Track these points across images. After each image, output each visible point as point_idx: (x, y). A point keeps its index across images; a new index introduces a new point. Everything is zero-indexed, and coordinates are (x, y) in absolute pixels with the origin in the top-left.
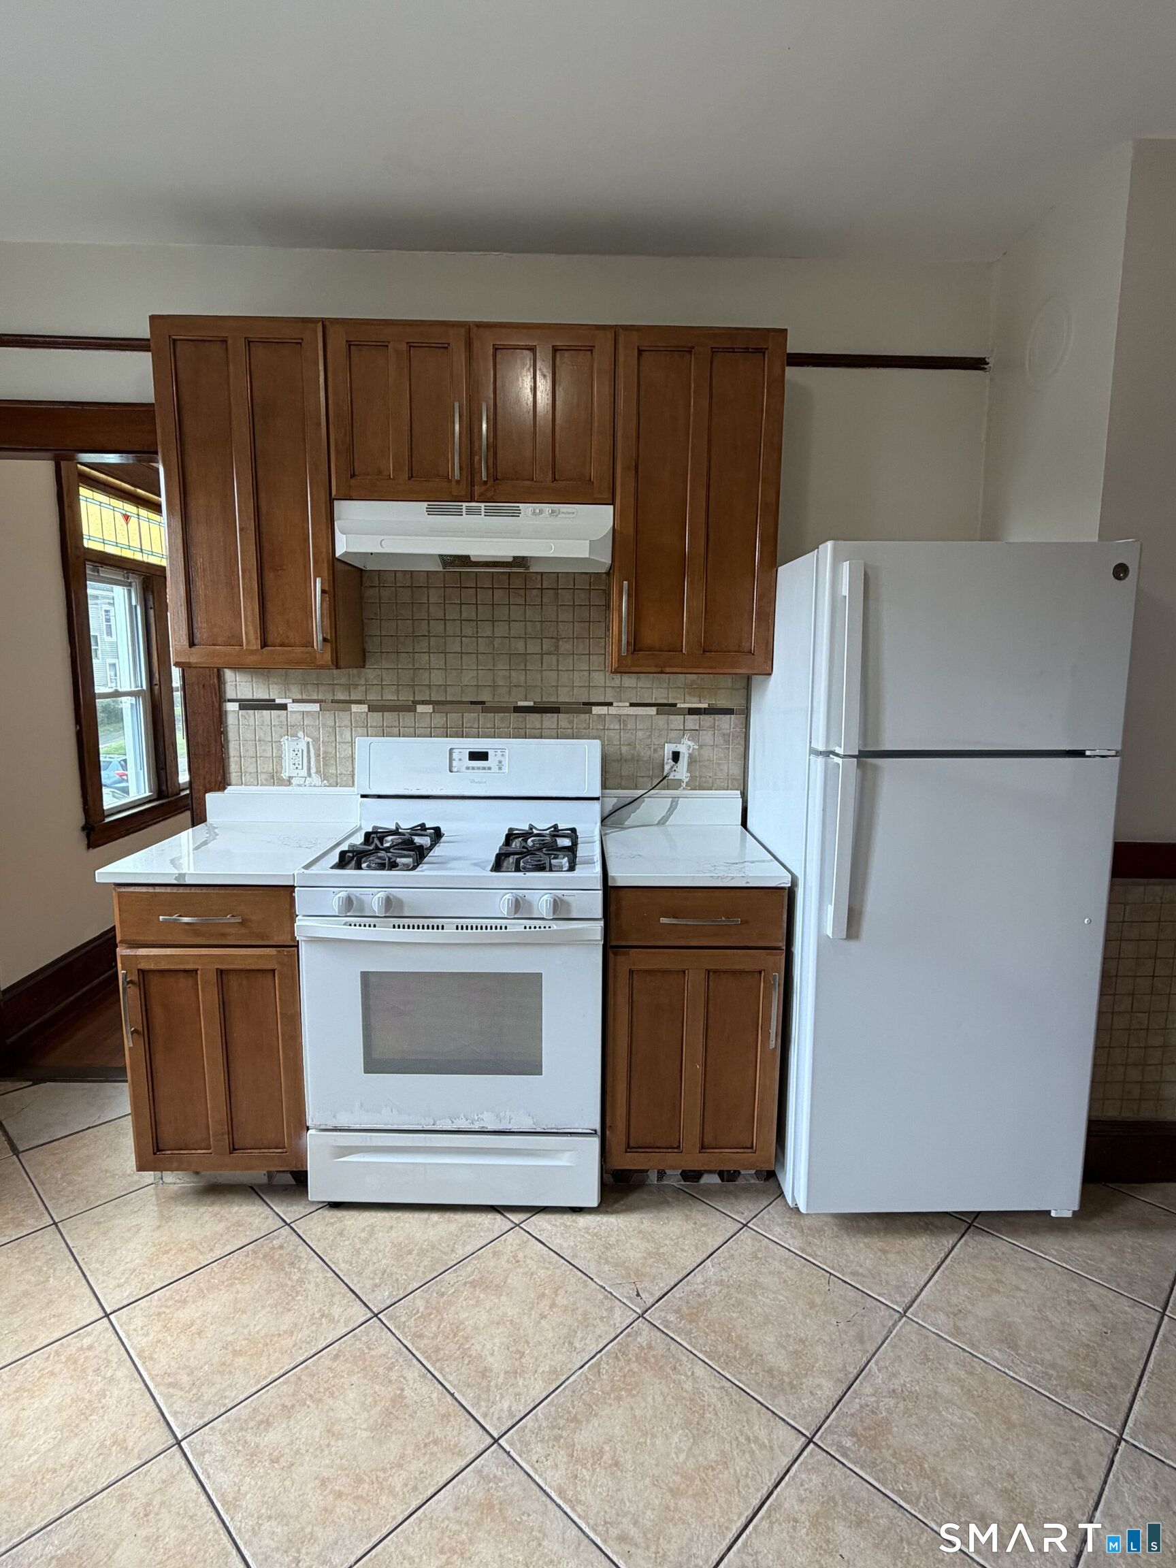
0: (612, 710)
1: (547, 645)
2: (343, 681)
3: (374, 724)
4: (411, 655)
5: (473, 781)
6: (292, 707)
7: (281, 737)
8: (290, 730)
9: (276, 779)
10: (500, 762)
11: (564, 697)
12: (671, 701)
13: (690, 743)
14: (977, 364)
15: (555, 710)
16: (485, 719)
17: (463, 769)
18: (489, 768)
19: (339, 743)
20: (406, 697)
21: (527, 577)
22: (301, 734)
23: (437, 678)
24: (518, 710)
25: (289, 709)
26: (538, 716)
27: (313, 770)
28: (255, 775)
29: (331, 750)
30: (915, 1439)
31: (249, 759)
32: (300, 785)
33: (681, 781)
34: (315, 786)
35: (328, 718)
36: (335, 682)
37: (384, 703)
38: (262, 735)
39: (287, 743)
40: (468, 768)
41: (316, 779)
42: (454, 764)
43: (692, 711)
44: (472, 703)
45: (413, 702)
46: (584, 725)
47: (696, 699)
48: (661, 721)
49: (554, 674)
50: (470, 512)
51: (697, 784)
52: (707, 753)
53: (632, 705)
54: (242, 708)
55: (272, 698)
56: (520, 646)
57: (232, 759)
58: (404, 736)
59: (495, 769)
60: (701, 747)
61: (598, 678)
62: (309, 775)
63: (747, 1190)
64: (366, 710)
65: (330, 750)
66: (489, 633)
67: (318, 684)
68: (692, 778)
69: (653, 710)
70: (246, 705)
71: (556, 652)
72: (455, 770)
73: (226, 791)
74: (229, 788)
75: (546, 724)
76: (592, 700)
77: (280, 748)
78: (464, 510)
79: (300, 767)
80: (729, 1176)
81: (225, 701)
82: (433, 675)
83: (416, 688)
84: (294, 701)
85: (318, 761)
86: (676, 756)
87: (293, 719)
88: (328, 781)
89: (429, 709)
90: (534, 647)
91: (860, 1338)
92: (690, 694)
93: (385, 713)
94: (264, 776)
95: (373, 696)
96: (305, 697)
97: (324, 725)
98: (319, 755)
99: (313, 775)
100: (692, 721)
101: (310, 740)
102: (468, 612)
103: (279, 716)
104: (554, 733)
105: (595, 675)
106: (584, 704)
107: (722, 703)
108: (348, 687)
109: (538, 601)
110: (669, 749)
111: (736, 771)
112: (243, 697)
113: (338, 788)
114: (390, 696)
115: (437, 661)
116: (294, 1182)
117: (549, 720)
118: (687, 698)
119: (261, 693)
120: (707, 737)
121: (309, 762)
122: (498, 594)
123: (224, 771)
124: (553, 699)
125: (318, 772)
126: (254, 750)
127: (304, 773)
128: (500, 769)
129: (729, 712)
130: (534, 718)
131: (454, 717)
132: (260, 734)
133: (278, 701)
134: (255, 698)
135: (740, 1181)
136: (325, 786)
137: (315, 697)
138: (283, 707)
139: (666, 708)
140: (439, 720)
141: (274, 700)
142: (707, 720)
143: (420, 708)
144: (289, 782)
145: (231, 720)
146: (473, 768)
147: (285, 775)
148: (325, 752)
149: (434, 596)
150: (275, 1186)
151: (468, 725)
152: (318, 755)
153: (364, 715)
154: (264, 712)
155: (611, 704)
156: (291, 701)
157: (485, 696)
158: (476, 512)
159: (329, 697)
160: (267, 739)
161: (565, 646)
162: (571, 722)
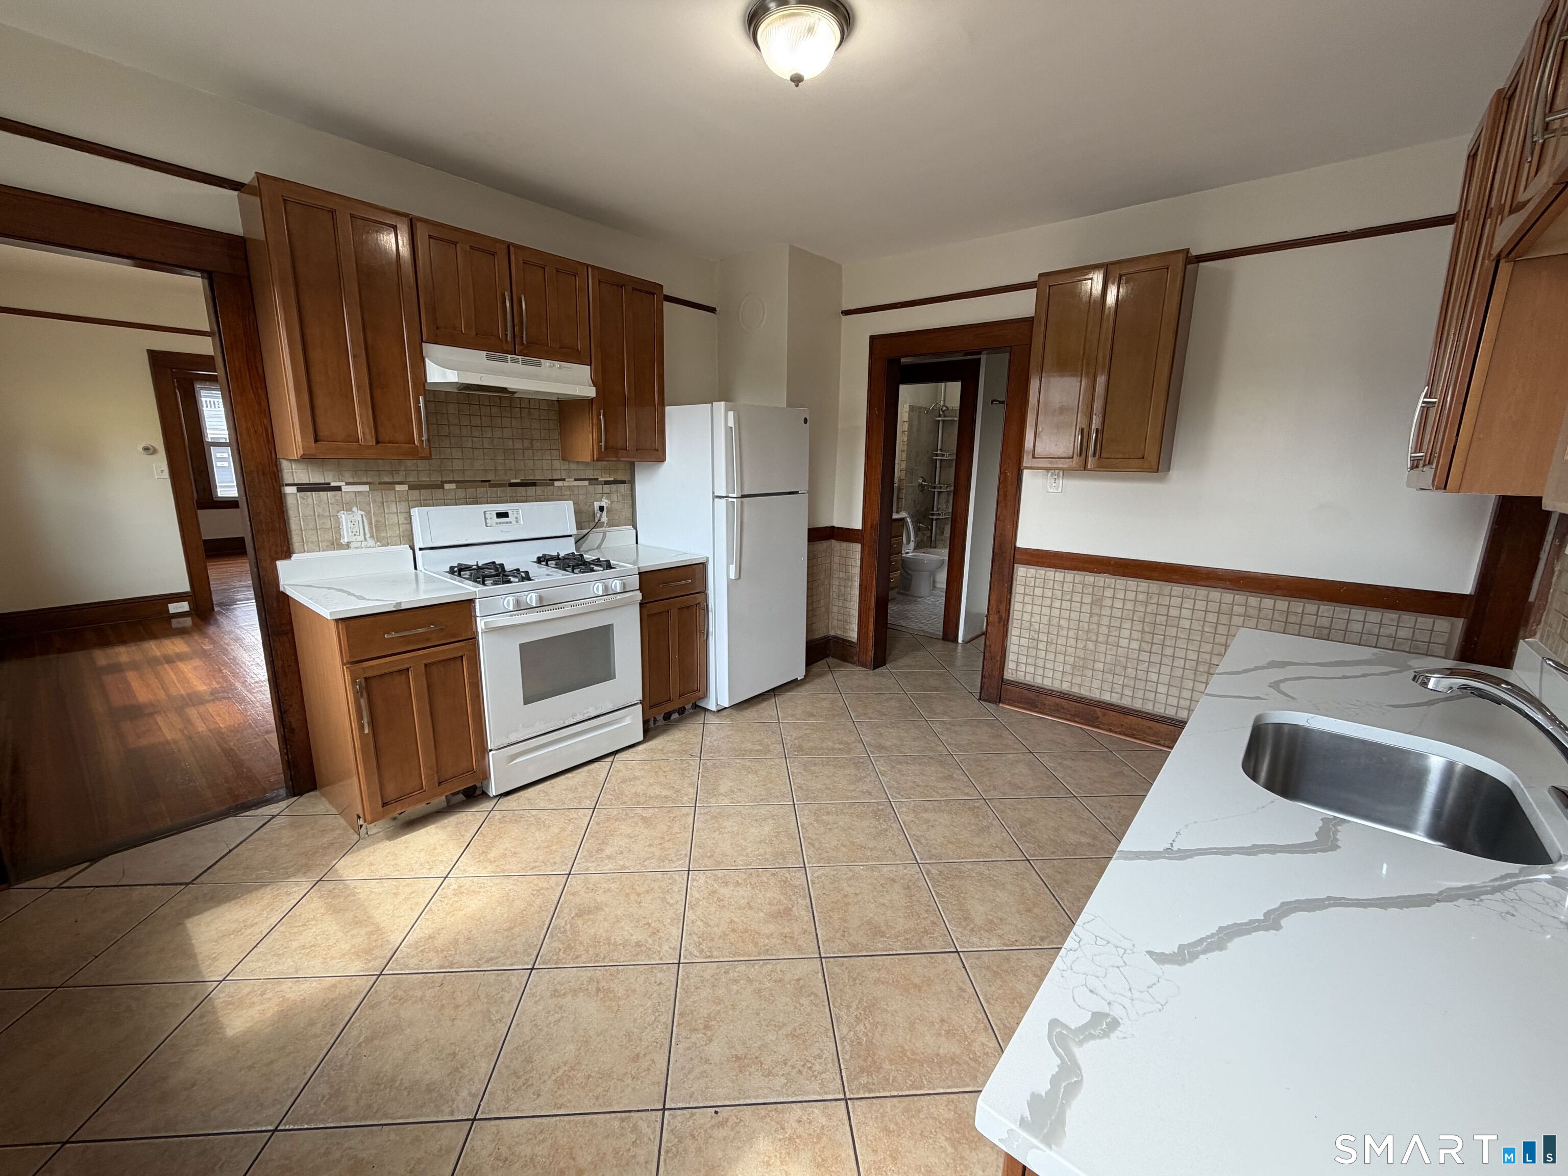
0: (566, 484)
1: (527, 443)
2: (387, 468)
3: (414, 498)
4: (438, 449)
5: (502, 531)
6: (345, 488)
7: (338, 512)
8: (347, 507)
9: (336, 544)
10: (516, 518)
11: (538, 476)
12: (595, 477)
13: (607, 501)
14: (712, 310)
15: (533, 484)
16: (491, 491)
17: (494, 524)
18: (511, 522)
19: (388, 513)
20: (436, 478)
21: (511, 400)
22: (355, 509)
23: (457, 465)
24: (512, 485)
25: (343, 490)
26: (524, 488)
27: (368, 536)
28: (316, 544)
29: (382, 520)
30: (811, 744)
31: (310, 531)
32: (357, 548)
33: (603, 522)
34: (370, 547)
35: (378, 496)
36: (381, 469)
37: (421, 483)
38: (320, 510)
39: (344, 517)
40: (497, 523)
41: (371, 542)
42: (488, 521)
43: (606, 483)
44: (482, 481)
45: (441, 482)
46: (550, 493)
47: (607, 476)
48: (591, 488)
49: (531, 462)
50: (513, 361)
51: (611, 524)
52: (615, 506)
53: (576, 480)
54: (299, 490)
55: (327, 482)
56: (510, 444)
57: (293, 533)
58: (437, 506)
59: (514, 522)
60: (612, 502)
61: (557, 464)
62: (365, 539)
63: (692, 715)
64: (407, 489)
65: (380, 519)
66: (490, 435)
67: (366, 471)
68: (609, 520)
69: (587, 483)
70: (303, 488)
71: (531, 447)
72: (489, 525)
73: (292, 558)
74: (294, 556)
75: (529, 493)
76: (555, 478)
77: (338, 520)
78: (509, 359)
79: (358, 534)
80: (682, 711)
81: (283, 485)
82: (454, 463)
83: (443, 472)
84: (347, 484)
85: (371, 528)
86: (601, 509)
87: (346, 498)
88: (381, 542)
89: (453, 486)
90: (518, 445)
91: (773, 732)
92: (605, 473)
93: (422, 491)
94: (325, 544)
95: (412, 479)
96: (356, 480)
97: (374, 501)
98: (372, 524)
99: (368, 539)
100: (607, 488)
101: (363, 513)
102: (476, 421)
103: (335, 496)
104: (534, 499)
105: (554, 462)
106: (550, 480)
107: (620, 478)
108: (392, 472)
109: (519, 415)
110: (597, 505)
111: (629, 515)
112: (300, 482)
113: (389, 547)
114: (424, 478)
115: (456, 453)
116: (465, 799)
117: (531, 490)
118: (604, 475)
119: (316, 478)
120: (614, 497)
121: (364, 530)
122: (495, 410)
123: (288, 542)
124: (532, 478)
125: (372, 536)
126: (314, 523)
127: (361, 538)
128: (517, 522)
129: (623, 482)
130: (521, 489)
131: (470, 491)
132: (318, 510)
133: (333, 484)
134: (311, 482)
135: (686, 713)
136: (379, 546)
137: (365, 481)
138: (338, 489)
139: (593, 481)
140: (461, 493)
141: (329, 484)
142: (614, 487)
143: (447, 486)
144: (348, 546)
145: (290, 502)
146: (500, 523)
147: (345, 540)
148: (377, 521)
149: (452, 409)
150: (454, 805)
151: (481, 496)
152: (370, 524)
153: (405, 493)
154: (321, 493)
155: (564, 480)
156: (344, 483)
157: (490, 477)
158: (517, 361)
159: (376, 480)
160: (325, 514)
161: (537, 445)
162: (543, 491)
